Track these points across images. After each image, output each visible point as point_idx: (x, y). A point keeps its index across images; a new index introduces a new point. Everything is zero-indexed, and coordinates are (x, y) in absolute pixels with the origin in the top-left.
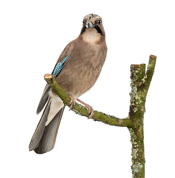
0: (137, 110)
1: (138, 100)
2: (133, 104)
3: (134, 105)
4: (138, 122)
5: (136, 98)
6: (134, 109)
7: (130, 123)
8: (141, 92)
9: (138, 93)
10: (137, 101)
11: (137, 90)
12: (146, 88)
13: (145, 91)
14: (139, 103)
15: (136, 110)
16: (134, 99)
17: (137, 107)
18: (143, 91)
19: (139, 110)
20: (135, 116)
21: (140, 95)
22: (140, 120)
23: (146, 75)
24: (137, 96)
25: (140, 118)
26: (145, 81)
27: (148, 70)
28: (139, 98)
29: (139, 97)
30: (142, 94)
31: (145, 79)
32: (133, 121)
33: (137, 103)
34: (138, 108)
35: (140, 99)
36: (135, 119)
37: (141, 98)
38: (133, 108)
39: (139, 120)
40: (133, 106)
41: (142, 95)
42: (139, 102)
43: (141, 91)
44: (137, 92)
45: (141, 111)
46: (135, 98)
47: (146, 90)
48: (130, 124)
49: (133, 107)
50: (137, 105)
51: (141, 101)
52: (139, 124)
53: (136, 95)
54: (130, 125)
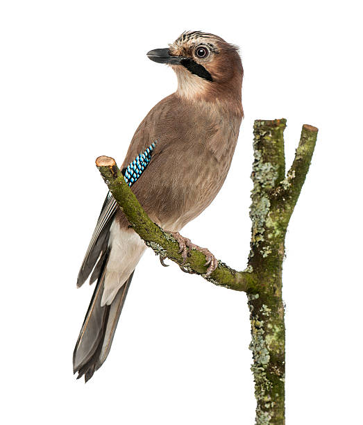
0: (271, 252)
1: (272, 229)
2: (261, 239)
3: (263, 240)
4: (272, 280)
5: (268, 225)
6: (263, 250)
7: (255, 282)
8: (278, 210)
9: (273, 214)
10: (271, 232)
11: (269, 205)
12: (292, 201)
13: (289, 208)
14: (273, 237)
15: (268, 252)
16: (263, 227)
17: (269, 245)
18: (285, 208)
19: (274, 252)
20: (264, 265)
21: (277, 218)
22: (276, 275)
23: (294, 171)
24: (271, 220)
25: (276, 270)
26: (289, 185)
27: (298, 158)
28: (275, 224)
29: (273, 221)
30: (281, 216)
31: (291, 181)
32: (261, 278)
33: (270, 236)
34: (272, 247)
35: (275, 228)
36: (266, 273)
37: (280, 224)
38: (261, 247)
39: (274, 276)
40: (260, 242)
41: (281, 218)
42: (274, 234)
43: (280, 207)
44: (270, 210)
45: (278, 256)
46: (264, 223)
47: (291, 204)
48: (255, 285)
49: (262, 244)
50: (271, 240)
51: (278, 232)
52: (275, 285)
53: (266, 217)
54: (255, 288)
